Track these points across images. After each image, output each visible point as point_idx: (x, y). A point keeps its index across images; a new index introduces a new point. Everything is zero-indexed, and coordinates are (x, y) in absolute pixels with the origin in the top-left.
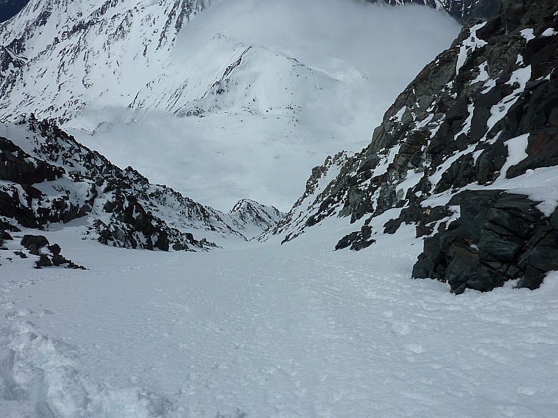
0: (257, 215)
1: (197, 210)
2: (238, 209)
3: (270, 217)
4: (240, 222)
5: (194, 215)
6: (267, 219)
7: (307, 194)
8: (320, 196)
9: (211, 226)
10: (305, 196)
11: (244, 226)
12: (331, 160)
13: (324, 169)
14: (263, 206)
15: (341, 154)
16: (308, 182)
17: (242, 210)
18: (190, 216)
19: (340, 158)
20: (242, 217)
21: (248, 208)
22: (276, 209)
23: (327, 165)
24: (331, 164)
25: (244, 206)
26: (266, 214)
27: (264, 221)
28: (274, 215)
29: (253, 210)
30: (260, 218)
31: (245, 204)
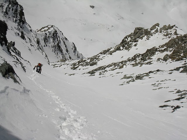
0: (58, 44)
1: (16, 10)
2: (45, 31)
3: (67, 51)
4: (42, 43)
5: (11, 12)
6: (64, 51)
7: (121, 48)
8: (138, 56)
9: (22, 33)
10: (118, 49)
11: (44, 47)
12: (159, 28)
13: (148, 33)
14: (66, 39)
15: (171, 27)
16: (126, 38)
17: (48, 34)
18: (6, 13)
19: (169, 30)
20: (46, 40)
21: (53, 34)
23: (153, 31)
24: (157, 31)
25: (51, 31)
26: (66, 47)
27: (62, 52)
28: (71, 51)
29: (57, 38)
30: (59, 47)
31: (52, 29)
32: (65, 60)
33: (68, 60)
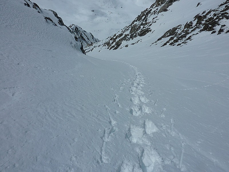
0: (81, 35)
3: (88, 39)
14: (85, 31)
21: (75, 29)
22: (92, 35)
25: (73, 28)
26: (86, 36)
27: (85, 41)
28: (91, 39)
29: (79, 32)
30: (82, 37)
31: (73, 26)
32: (92, 44)
33: (95, 43)
